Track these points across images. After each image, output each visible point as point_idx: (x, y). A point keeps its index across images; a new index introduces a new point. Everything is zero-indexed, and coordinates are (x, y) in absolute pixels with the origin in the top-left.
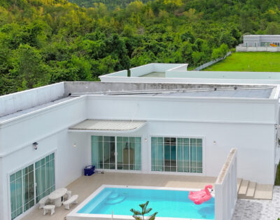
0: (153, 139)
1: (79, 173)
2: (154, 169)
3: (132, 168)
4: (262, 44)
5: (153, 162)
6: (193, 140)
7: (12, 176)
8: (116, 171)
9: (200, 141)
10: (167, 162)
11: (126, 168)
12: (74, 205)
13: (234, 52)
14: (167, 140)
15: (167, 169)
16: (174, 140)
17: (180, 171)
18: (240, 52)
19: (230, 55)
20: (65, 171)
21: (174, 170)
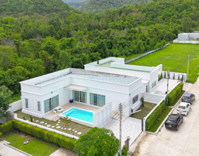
0: (90, 93)
1: (68, 102)
2: (91, 104)
3: (84, 102)
4: (190, 39)
5: (90, 102)
6: (102, 96)
7: (45, 101)
8: (79, 102)
9: (105, 96)
10: (94, 102)
11: (82, 102)
12: (62, 112)
13: (172, 43)
14: (94, 94)
15: (94, 104)
16: (96, 95)
17: (98, 105)
18: (175, 43)
19: (169, 45)
20: (63, 101)
21: (96, 105)
